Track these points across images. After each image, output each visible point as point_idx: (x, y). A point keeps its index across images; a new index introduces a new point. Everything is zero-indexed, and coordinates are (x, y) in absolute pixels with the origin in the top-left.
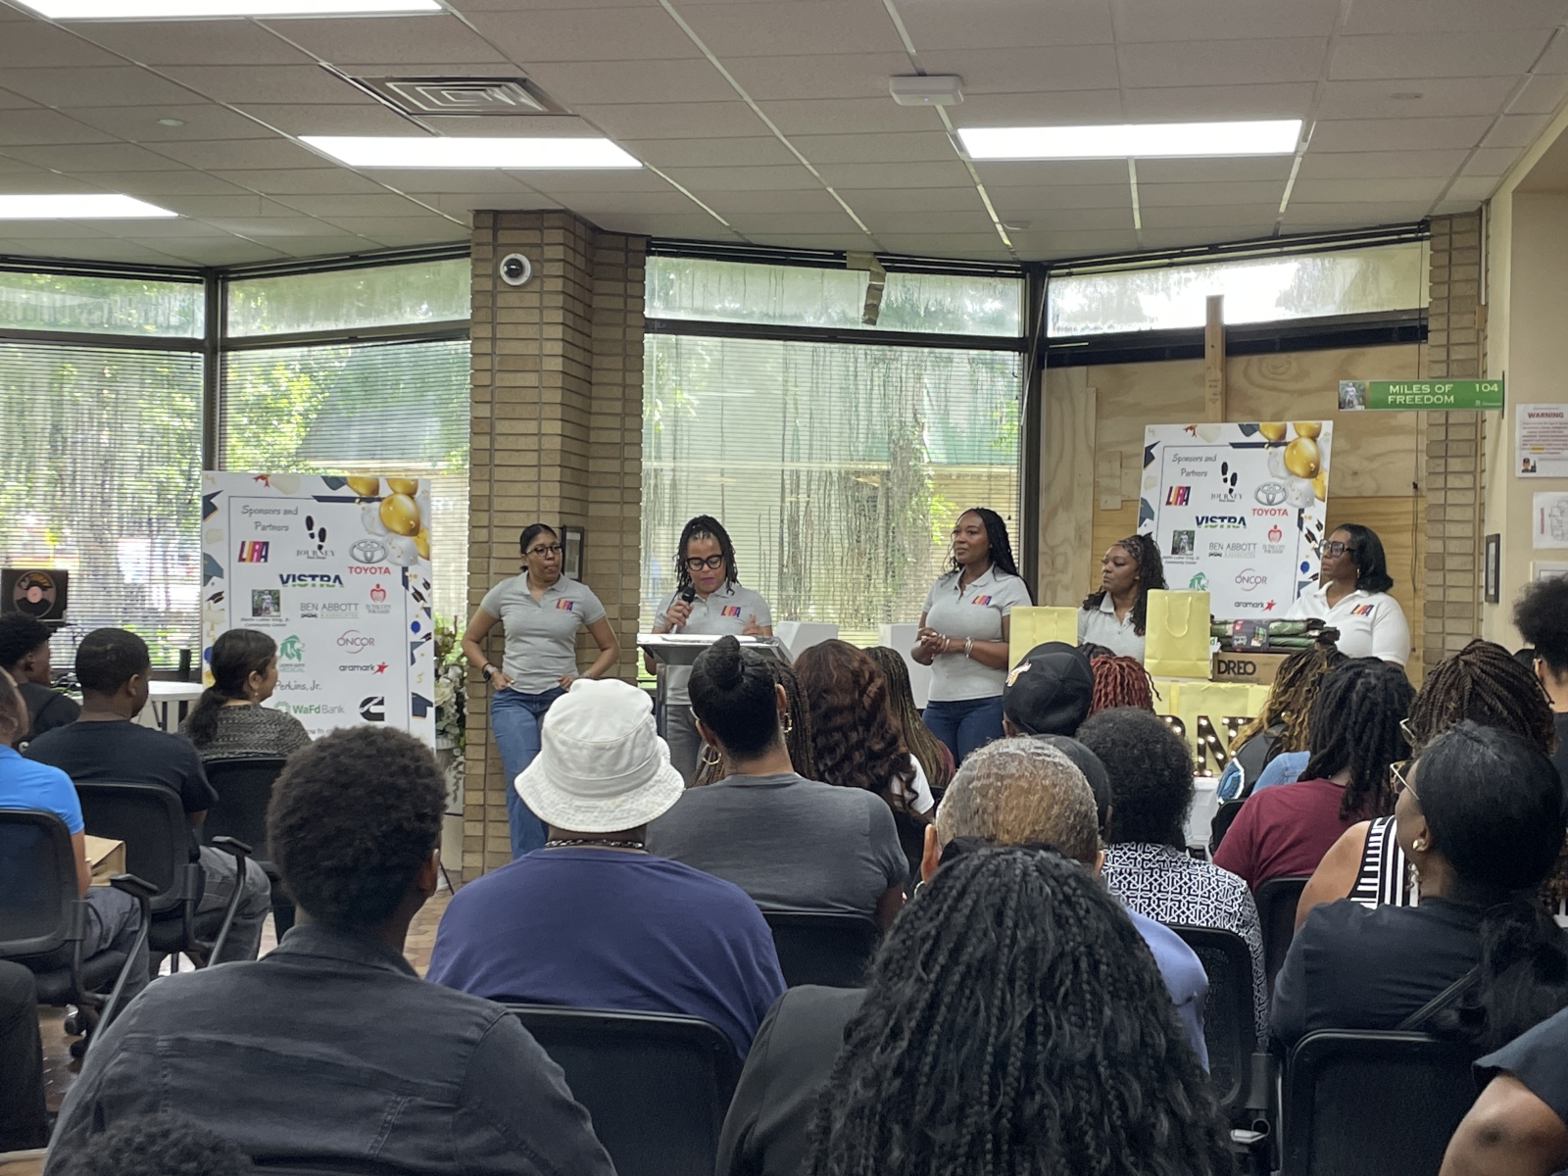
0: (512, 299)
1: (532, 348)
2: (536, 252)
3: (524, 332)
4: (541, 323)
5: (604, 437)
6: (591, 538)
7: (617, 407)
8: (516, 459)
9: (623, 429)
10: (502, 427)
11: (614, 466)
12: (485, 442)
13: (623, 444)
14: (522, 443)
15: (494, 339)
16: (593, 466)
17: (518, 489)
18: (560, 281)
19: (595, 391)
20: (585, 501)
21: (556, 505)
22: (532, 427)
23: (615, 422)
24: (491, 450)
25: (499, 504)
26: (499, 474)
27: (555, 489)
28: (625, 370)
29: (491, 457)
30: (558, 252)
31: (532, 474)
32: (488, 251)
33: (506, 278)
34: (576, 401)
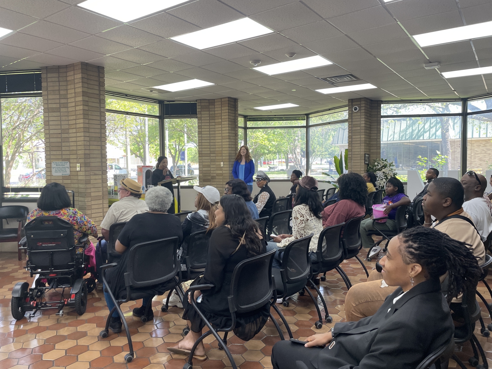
0: (355, 114)
1: (359, 123)
2: (359, 105)
3: (357, 120)
4: (361, 118)
5: (374, 137)
6: (371, 156)
7: (376, 132)
8: (356, 142)
9: (377, 136)
10: (353, 137)
11: (375, 143)
12: (350, 140)
13: (377, 139)
14: (357, 139)
15: (352, 121)
16: (371, 143)
17: (356, 148)
18: (364, 110)
19: (372, 129)
20: (370, 149)
21: (363, 150)
22: (359, 137)
23: (376, 135)
24: (352, 141)
25: (353, 150)
26: (353, 145)
27: (363, 147)
28: (377, 125)
29: (352, 142)
30: (364, 105)
31: (359, 145)
32: (351, 106)
33: (354, 111)
34: (368, 131)
